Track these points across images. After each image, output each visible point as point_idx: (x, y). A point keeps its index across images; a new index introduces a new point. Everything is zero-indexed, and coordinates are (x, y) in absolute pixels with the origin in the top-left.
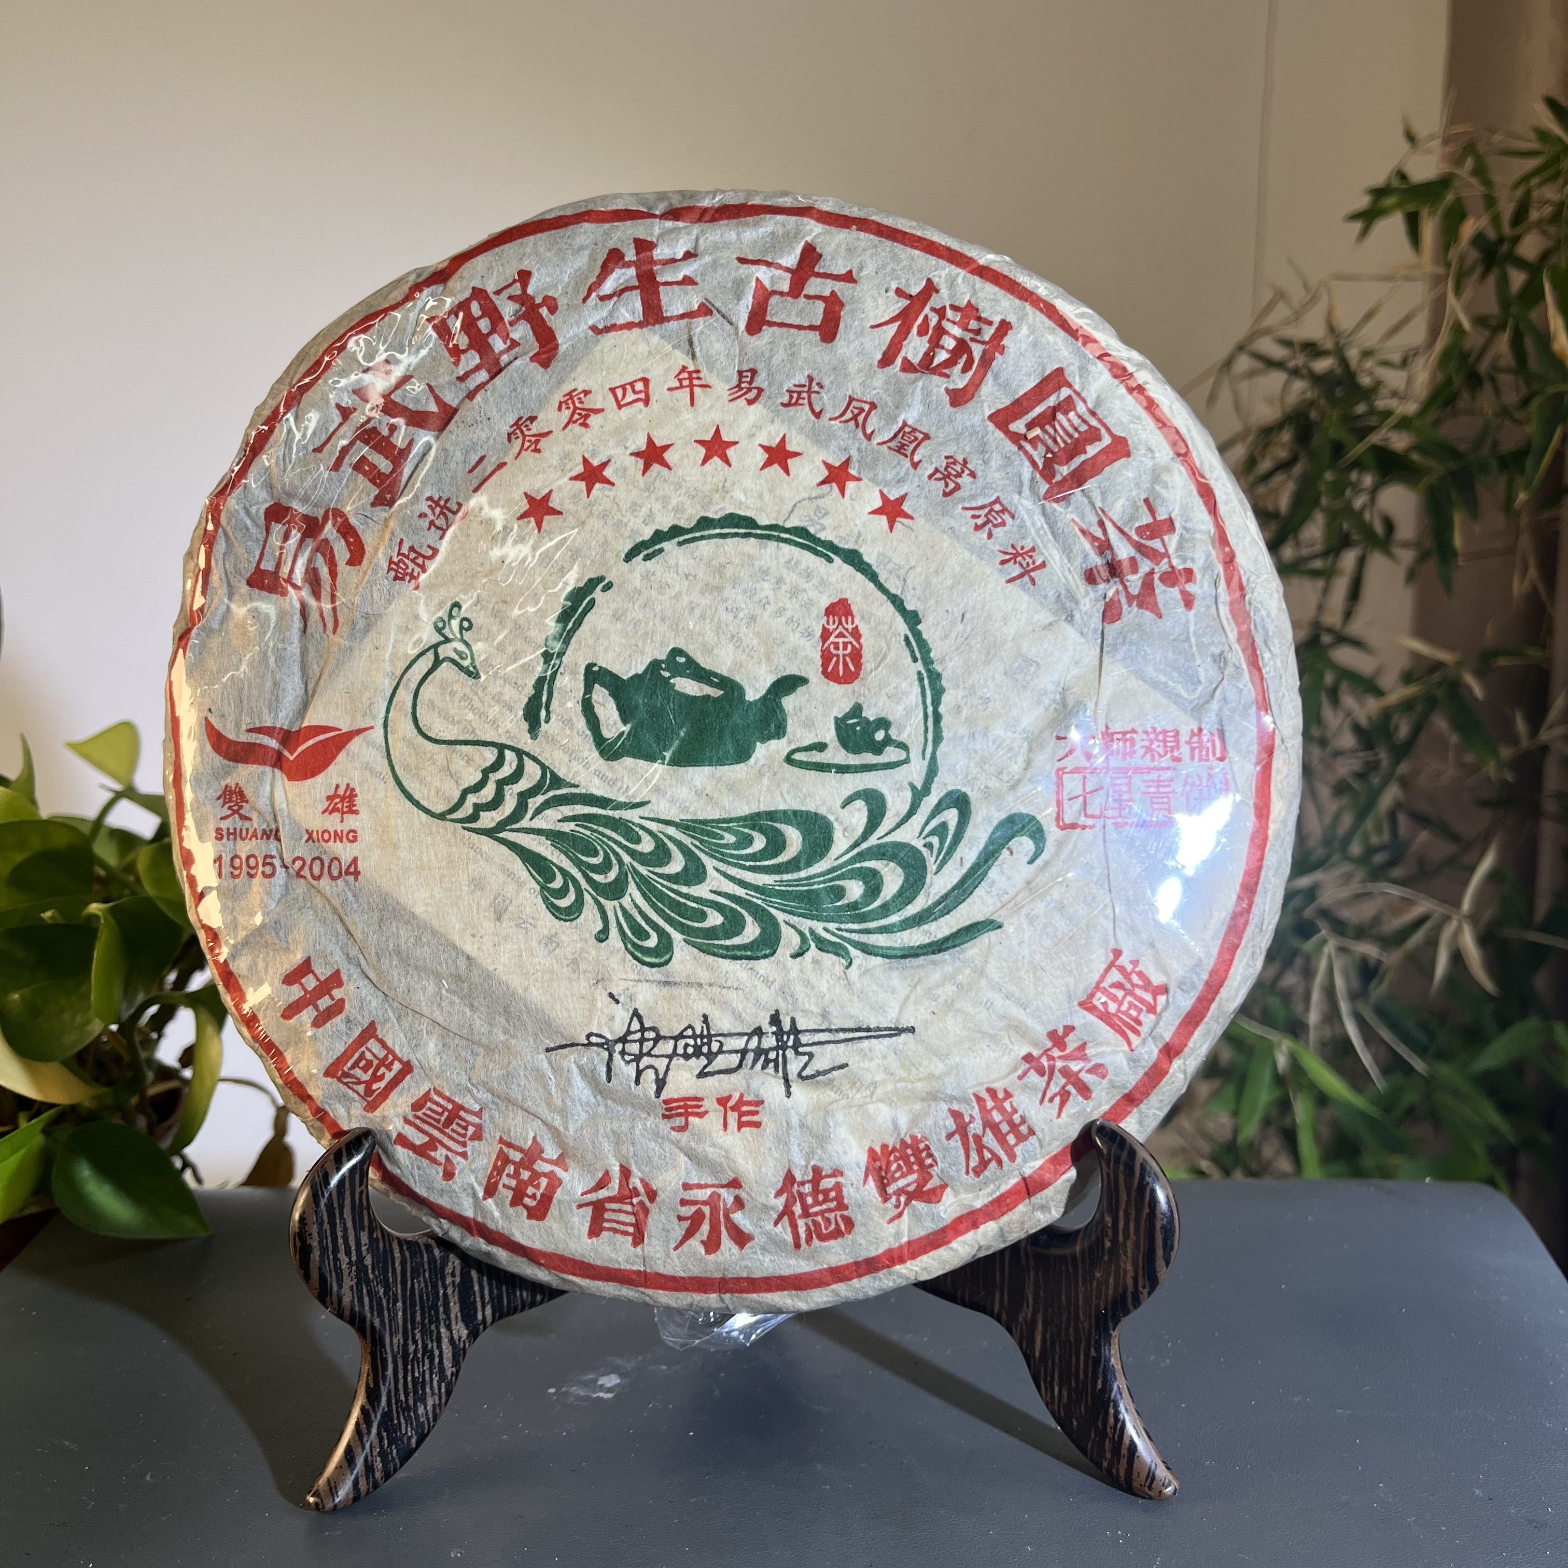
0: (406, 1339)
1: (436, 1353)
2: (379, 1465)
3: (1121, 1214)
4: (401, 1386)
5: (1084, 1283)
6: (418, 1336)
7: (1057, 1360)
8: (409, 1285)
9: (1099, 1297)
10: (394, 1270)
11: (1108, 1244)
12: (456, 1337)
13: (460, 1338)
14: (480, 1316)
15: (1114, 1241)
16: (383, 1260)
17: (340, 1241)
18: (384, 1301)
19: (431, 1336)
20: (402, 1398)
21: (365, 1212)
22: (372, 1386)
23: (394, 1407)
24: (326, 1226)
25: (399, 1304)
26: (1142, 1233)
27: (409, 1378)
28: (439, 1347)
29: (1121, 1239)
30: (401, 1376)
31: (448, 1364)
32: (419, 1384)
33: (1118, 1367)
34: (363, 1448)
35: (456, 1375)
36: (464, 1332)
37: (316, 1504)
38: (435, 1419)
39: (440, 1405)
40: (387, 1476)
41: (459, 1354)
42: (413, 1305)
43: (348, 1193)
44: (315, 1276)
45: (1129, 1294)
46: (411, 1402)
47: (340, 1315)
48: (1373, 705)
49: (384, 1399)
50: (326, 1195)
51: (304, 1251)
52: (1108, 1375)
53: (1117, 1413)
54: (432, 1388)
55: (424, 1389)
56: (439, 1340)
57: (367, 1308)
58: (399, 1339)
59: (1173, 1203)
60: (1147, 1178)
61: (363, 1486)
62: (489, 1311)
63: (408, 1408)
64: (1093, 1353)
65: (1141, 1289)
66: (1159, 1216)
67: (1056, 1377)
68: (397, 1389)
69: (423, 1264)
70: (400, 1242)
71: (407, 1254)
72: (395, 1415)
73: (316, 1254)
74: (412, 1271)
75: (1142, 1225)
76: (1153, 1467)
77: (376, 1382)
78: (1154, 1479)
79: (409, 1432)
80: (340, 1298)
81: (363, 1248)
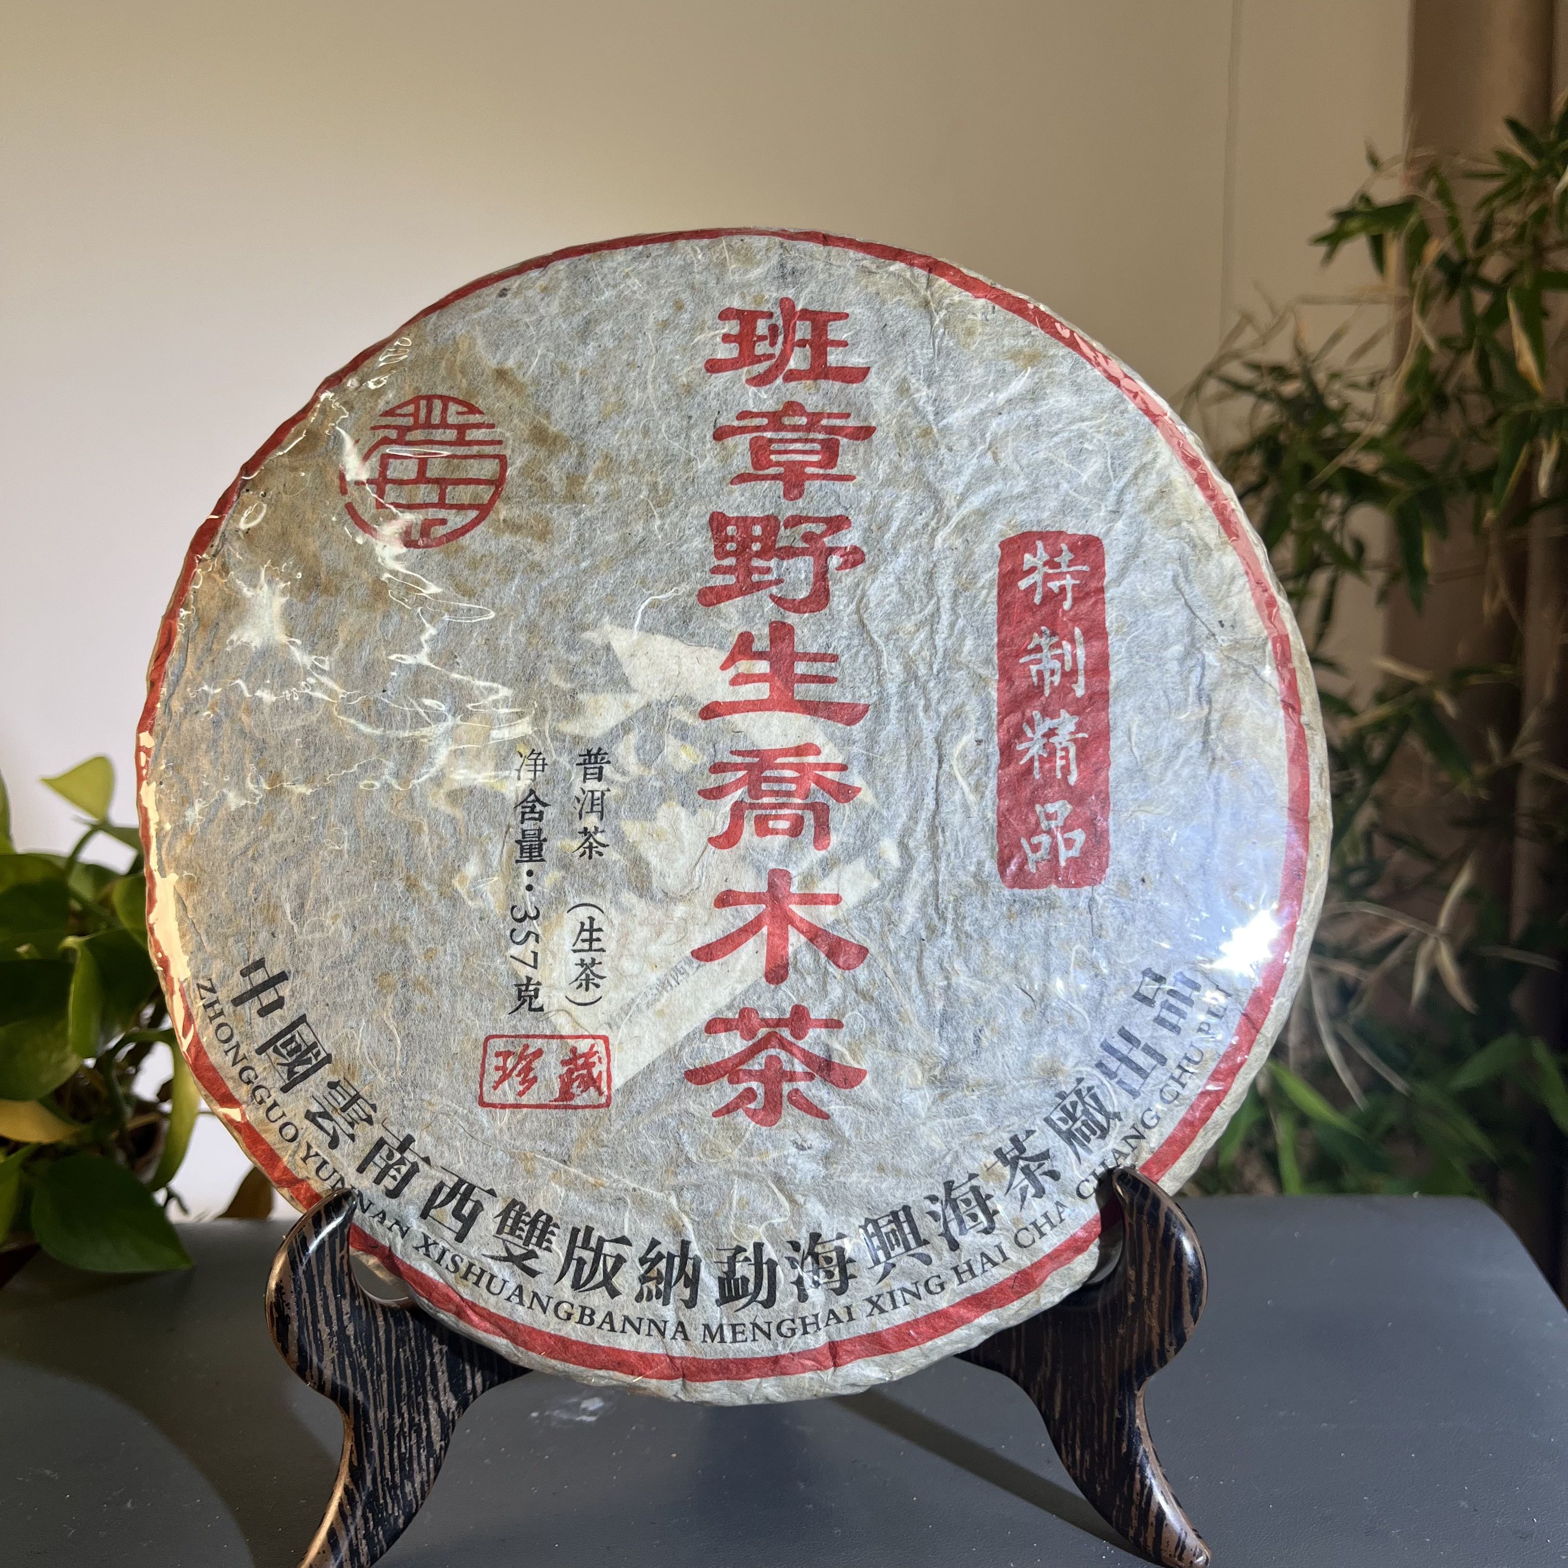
0: (391, 1413)
1: (424, 1426)
2: (364, 1548)
3: (1145, 1267)
4: (386, 1463)
5: (1106, 1341)
6: (404, 1409)
7: (1078, 1421)
8: (394, 1355)
9: (1122, 1357)
10: (378, 1339)
11: (1131, 1299)
12: (444, 1408)
13: (449, 1409)
14: (469, 1385)
15: (1138, 1295)
16: (367, 1329)
17: (320, 1310)
18: (368, 1373)
19: (418, 1409)
20: (388, 1475)
22: (356, 1464)
23: (380, 1485)
24: (305, 1295)
25: (384, 1376)
26: (1168, 1286)
27: (396, 1454)
28: (427, 1419)
29: (1145, 1293)
30: (386, 1452)
31: (436, 1437)
32: (406, 1460)
33: (1144, 1429)
34: (348, 1530)
35: (445, 1448)
36: (453, 1403)
38: (423, 1498)
39: (428, 1481)
40: (373, 1559)
41: (447, 1426)
42: (399, 1376)
43: (328, 1259)
44: (293, 1349)
45: (1155, 1353)
46: (398, 1480)
47: (321, 1388)
48: (1347, 725)
49: (369, 1478)
50: (305, 1261)
51: (281, 1322)
52: (1134, 1436)
53: (1143, 1478)
54: (419, 1463)
55: (411, 1465)
56: (427, 1413)
58: (383, 1413)
59: (1200, 1255)
60: (1173, 1230)
62: (479, 1379)
63: (394, 1487)
64: (1117, 1414)
65: (1167, 1346)
66: (1186, 1269)
67: (1078, 1440)
68: (382, 1467)
69: (408, 1332)
70: (383, 1307)
71: (391, 1321)
72: (381, 1493)
73: (294, 1326)
74: (396, 1341)
75: (1168, 1279)
76: (1183, 1535)
77: (360, 1460)
78: (1184, 1548)
79: (396, 1512)
80: (321, 1372)
81: (345, 1317)
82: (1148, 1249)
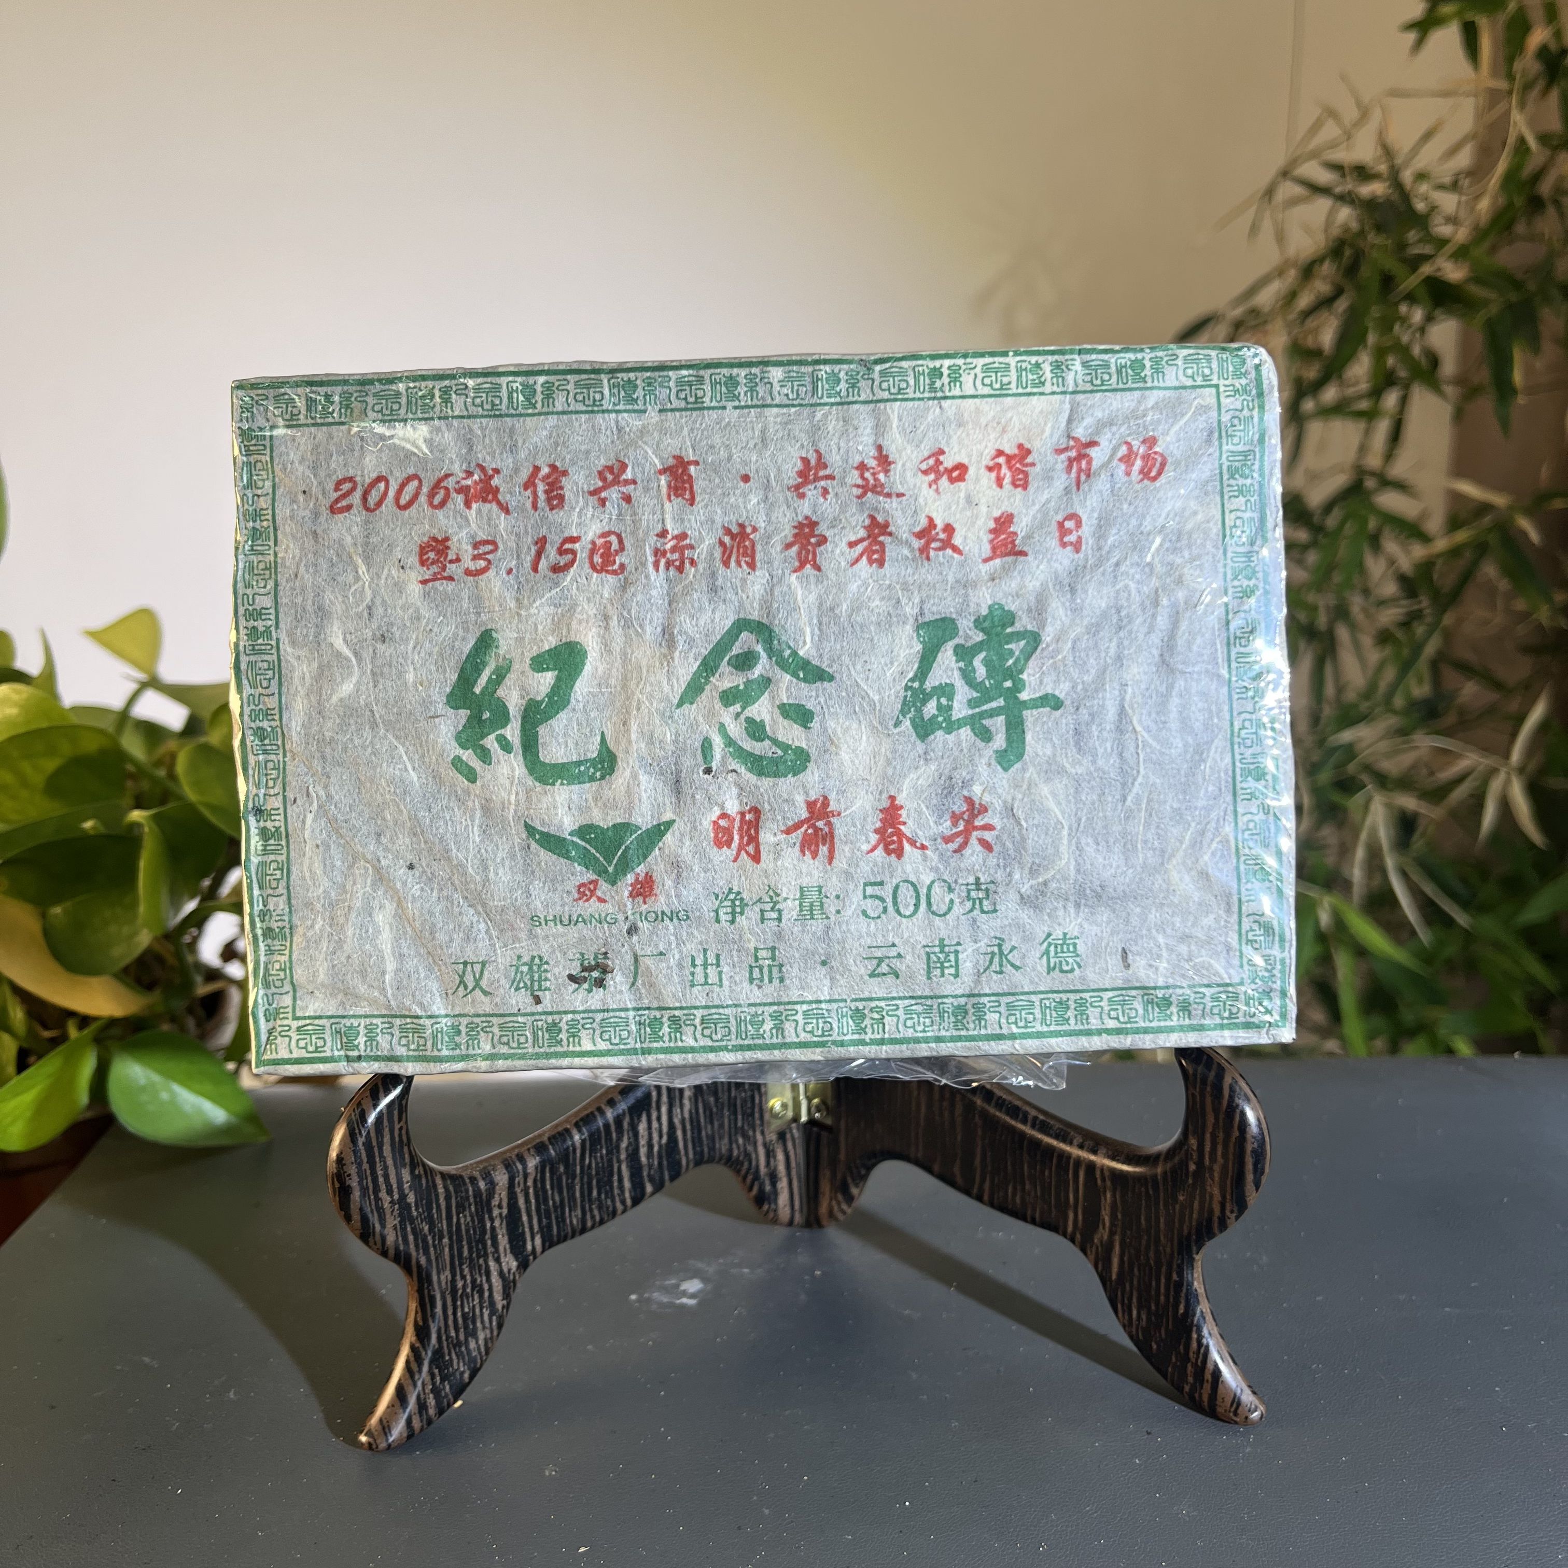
0: (454, 1275)
1: (486, 1287)
2: (431, 1401)
3: (1208, 1136)
4: (450, 1322)
5: (1166, 1205)
6: (466, 1271)
7: (1135, 1282)
8: (455, 1220)
9: (1182, 1222)
10: (438, 1206)
11: (1192, 1167)
12: (505, 1270)
13: (509, 1270)
14: (529, 1247)
15: (1200, 1163)
16: (427, 1197)
17: (381, 1180)
18: (429, 1238)
19: (480, 1271)
20: (453, 1333)
21: (406, 1149)
22: (421, 1323)
23: (445, 1344)
24: (366, 1166)
25: (446, 1241)
26: (1231, 1157)
27: (459, 1314)
28: (489, 1280)
29: (1207, 1161)
30: (450, 1312)
31: (498, 1297)
32: (469, 1318)
33: (1201, 1291)
34: (415, 1386)
35: (507, 1307)
36: (514, 1264)
37: (370, 1444)
38: (487, 1353)
40: (441, 1411)
41: (509, 1286)
42: (460, 1240)
43: (387, 1130)
44: (356, 1217)
45: (1216, 1220)
46: (462, 1337)
47: (384, 1253)
48: (1419, 551)
49: (434, 1337)
50: (364, 1134)
51: (344, 1192)
52: (1191, 1299)
53: (1200, 1337)
54: (482, 1322)
55: (474, 1323)
56: (488, 1274)
57: (412, 1246)
58: (446, 1276)
59: (1264, 1126)
60: (1237, 1100)
61: (416, 1424)
62: (538, 1241)
63: (458, 1344)
64: (1175, 1277)
65: (1228, 1213)
66: (1250, 1140)
67: (1135, 1300)
68: (447, 1326)
69: (467, 1198)
70: (443, 1175)
71: (451, 1188)
72: (446, 1351)
73: (356, 1195)
74: (457, 1206)
75: (1231, 1150)
76: (1239, 1392)
77: (425, 1319)
78: (1239, 1404)
79: (461, 1367)
80: (383, 1239)
81: (406, 1186)
82: (1210, 1119)
